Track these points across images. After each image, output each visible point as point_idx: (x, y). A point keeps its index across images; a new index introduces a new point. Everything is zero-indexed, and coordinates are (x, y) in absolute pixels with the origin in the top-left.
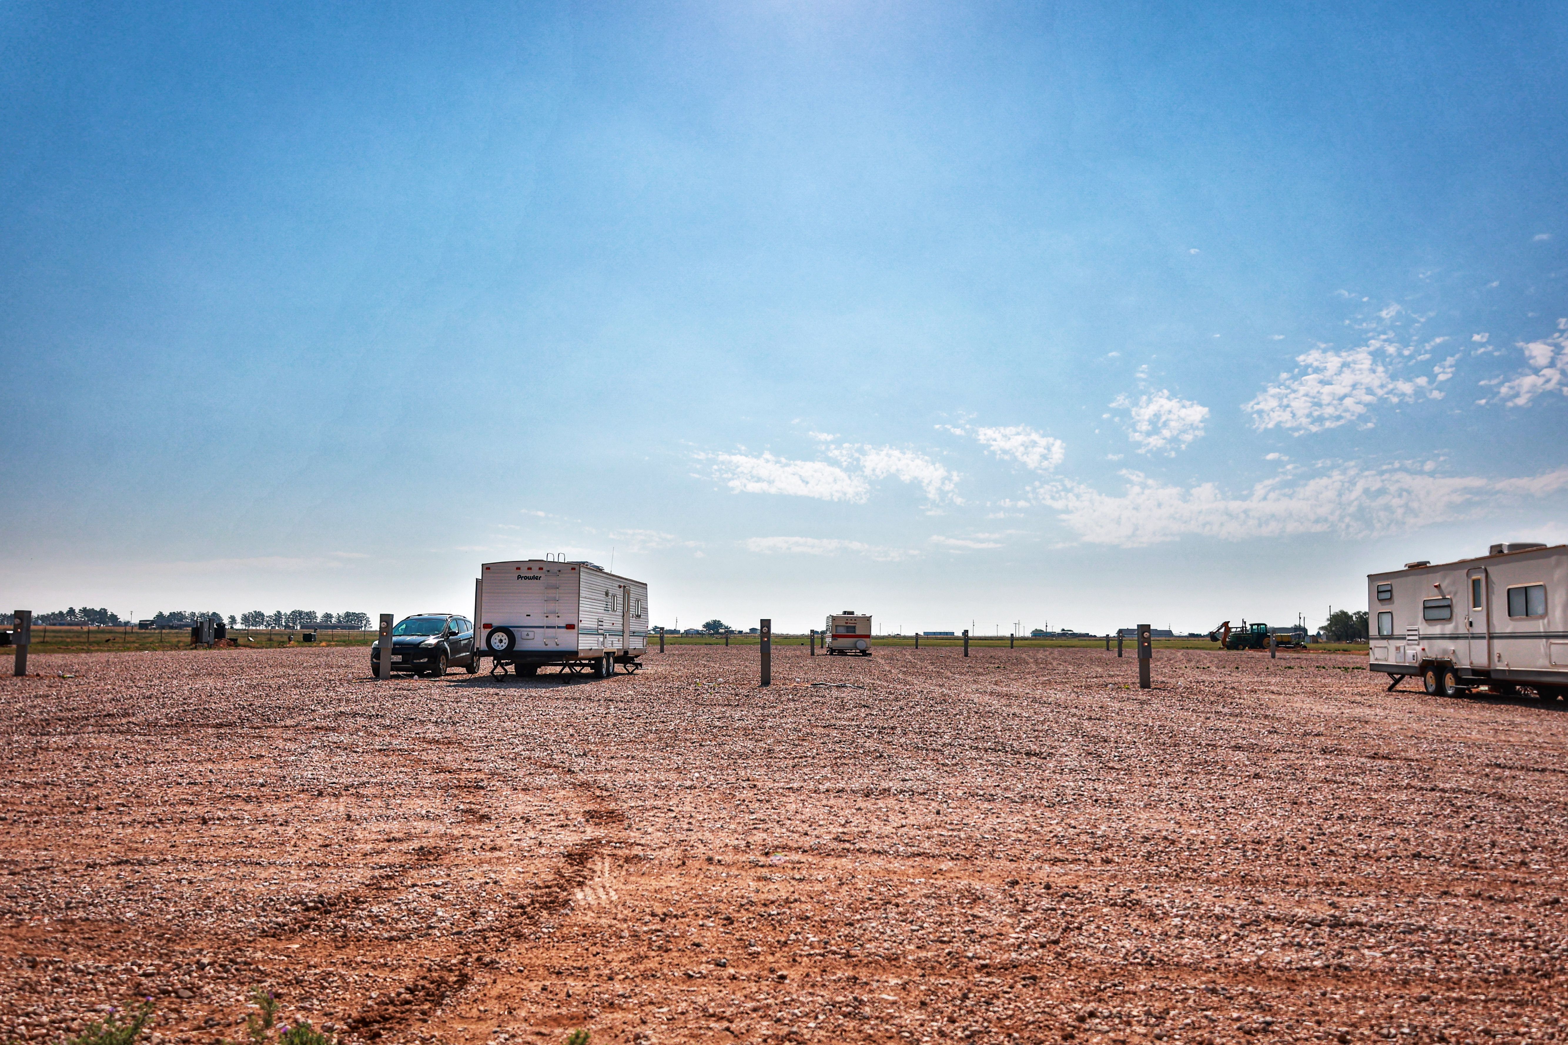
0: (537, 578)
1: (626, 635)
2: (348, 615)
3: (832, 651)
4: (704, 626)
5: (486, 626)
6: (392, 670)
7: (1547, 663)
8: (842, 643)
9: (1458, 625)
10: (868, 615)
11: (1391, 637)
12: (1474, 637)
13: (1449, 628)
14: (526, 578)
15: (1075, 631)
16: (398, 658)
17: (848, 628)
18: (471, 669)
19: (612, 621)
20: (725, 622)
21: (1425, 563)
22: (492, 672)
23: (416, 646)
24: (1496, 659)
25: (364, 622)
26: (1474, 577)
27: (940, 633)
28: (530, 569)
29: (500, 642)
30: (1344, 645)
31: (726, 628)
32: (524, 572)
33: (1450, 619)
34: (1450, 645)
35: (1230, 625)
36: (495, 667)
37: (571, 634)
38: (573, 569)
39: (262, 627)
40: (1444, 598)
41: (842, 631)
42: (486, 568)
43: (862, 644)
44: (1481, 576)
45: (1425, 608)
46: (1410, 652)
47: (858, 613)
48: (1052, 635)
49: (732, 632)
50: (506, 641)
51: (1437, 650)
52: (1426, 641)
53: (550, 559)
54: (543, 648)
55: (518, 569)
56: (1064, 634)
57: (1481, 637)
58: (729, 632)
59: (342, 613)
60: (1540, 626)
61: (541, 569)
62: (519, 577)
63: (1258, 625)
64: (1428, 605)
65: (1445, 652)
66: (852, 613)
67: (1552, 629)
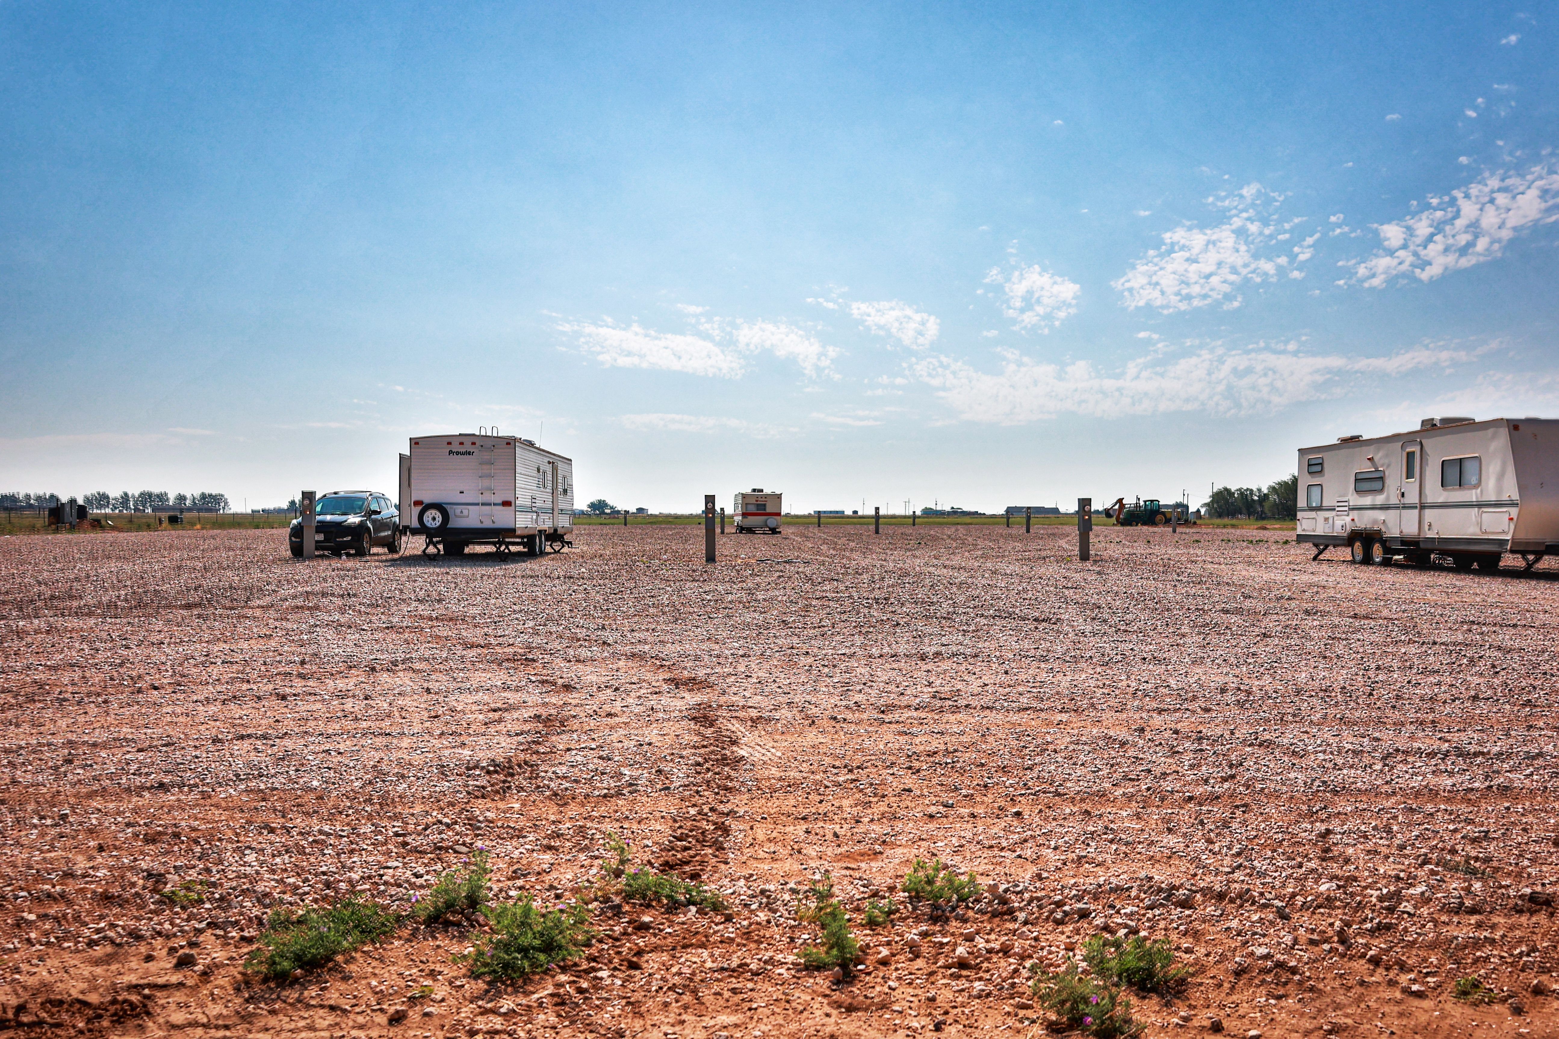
0: (469, 453)
1: (556, 513)
2: (203, 496)
3: (741, 529)
4: (589, 506)
5: (417, 503)
6: (317, 549)
7: (1478, 531)
8: (752, 521)
9: (1390, 495)
10: (778, 492)
11: (1319, 508)
12: (1406, 507)
13: (1380, 499)
14: (458, 453)
15: (965, 509)
16: (320, 537)
17: (758, 506)
18: (393, 549)
19: (544, 499)
20: (610, 502)
21: (1358, 437)
22: (424, 551)
23: (339, 524)
24: (1427, 527)
25: (222, 504)
26: (1408, 450)
27: (831, 512)
28: (461, 443)
29: (433, 519)
30: (1226, 521)
31: (612, 508)
32: (456, 447)
33: (1381, 490)
34: (1381, 515)
35: (1124, 502)
36: (428, 546)
37: (508, 511)
38: (508, 444)
39: (108, 511)
40: (1377, 471)
41: (752, 509)
42: (415, 442)
43: (772, 522)
44: (1416, 449)
45: (1357, 480)
46: (1339, 523)
47: (767, 491)
48: (942, 513)
49: (618, 512)
50: (439, 518)
51: (1366, 521)
52: (1356, 512)
53: (483, 433)
54: (478, 525)
55: (449, 443)
56: (954, 512)
57: (1412, 507)
58: (615, 513)
59: (197, 494)
60: (1472, 496)
61: (474, 444)
62: (451, 452)
63: (1152, 501)
64: (1360, 477)
65: (1375, 522)
66: (762, 491)
67: (1485, 498)
